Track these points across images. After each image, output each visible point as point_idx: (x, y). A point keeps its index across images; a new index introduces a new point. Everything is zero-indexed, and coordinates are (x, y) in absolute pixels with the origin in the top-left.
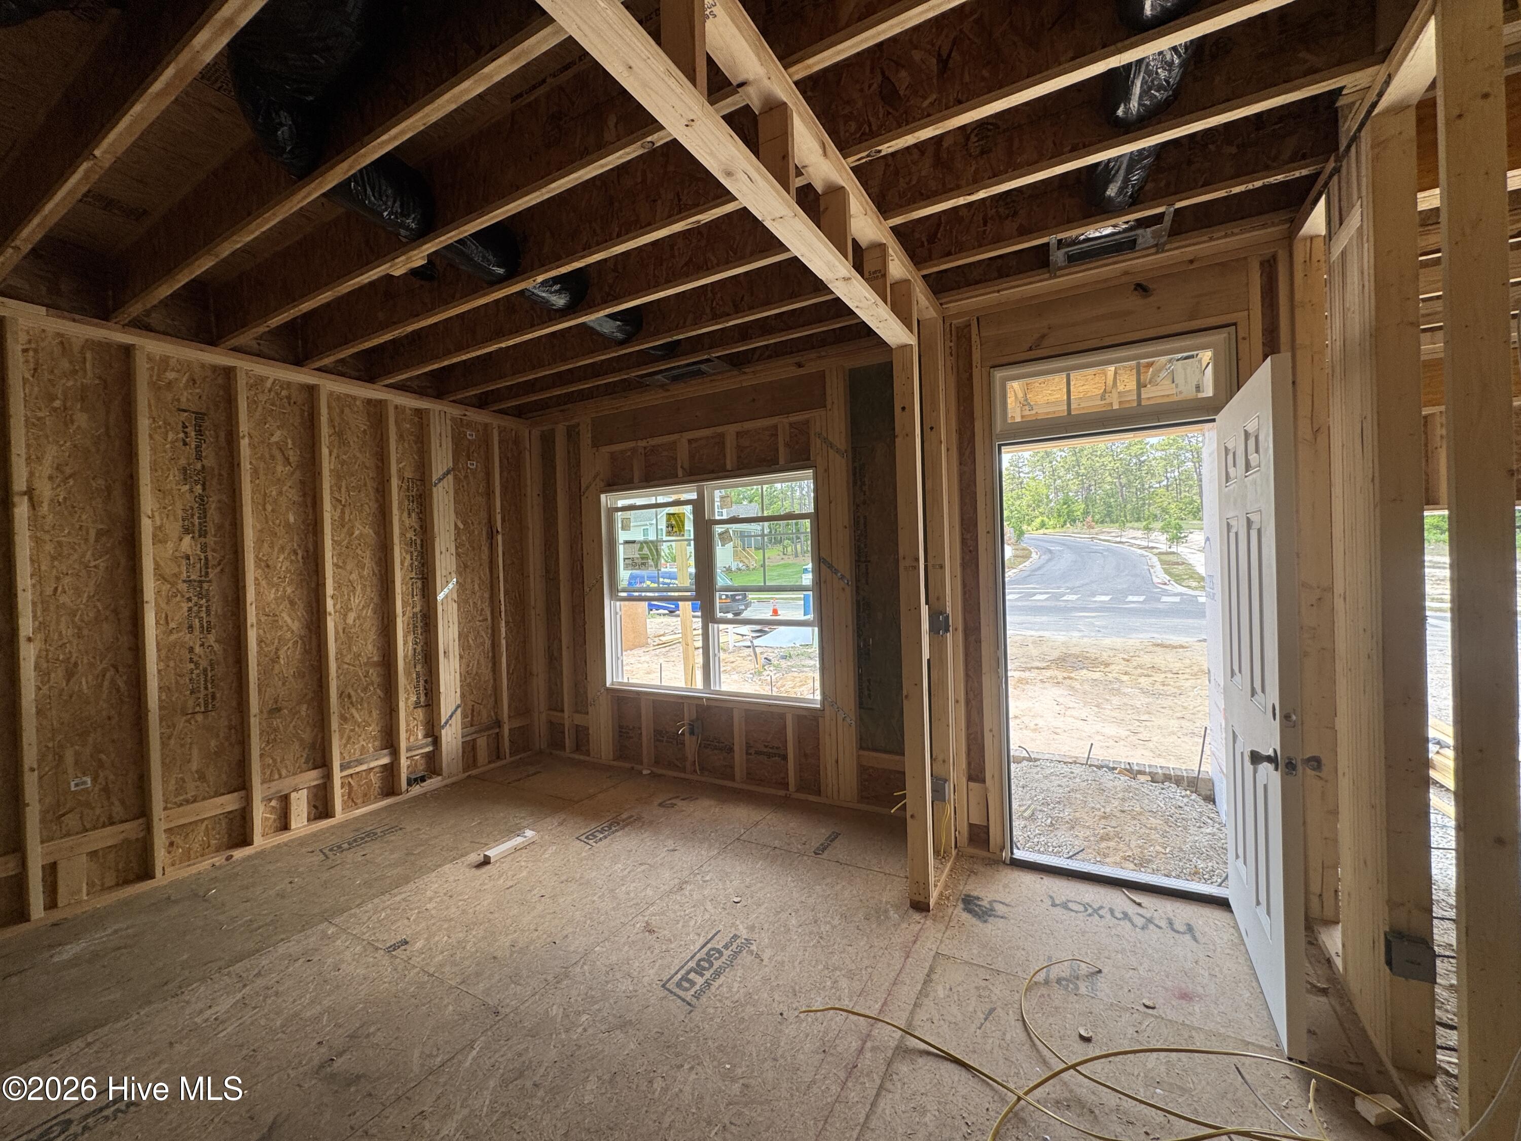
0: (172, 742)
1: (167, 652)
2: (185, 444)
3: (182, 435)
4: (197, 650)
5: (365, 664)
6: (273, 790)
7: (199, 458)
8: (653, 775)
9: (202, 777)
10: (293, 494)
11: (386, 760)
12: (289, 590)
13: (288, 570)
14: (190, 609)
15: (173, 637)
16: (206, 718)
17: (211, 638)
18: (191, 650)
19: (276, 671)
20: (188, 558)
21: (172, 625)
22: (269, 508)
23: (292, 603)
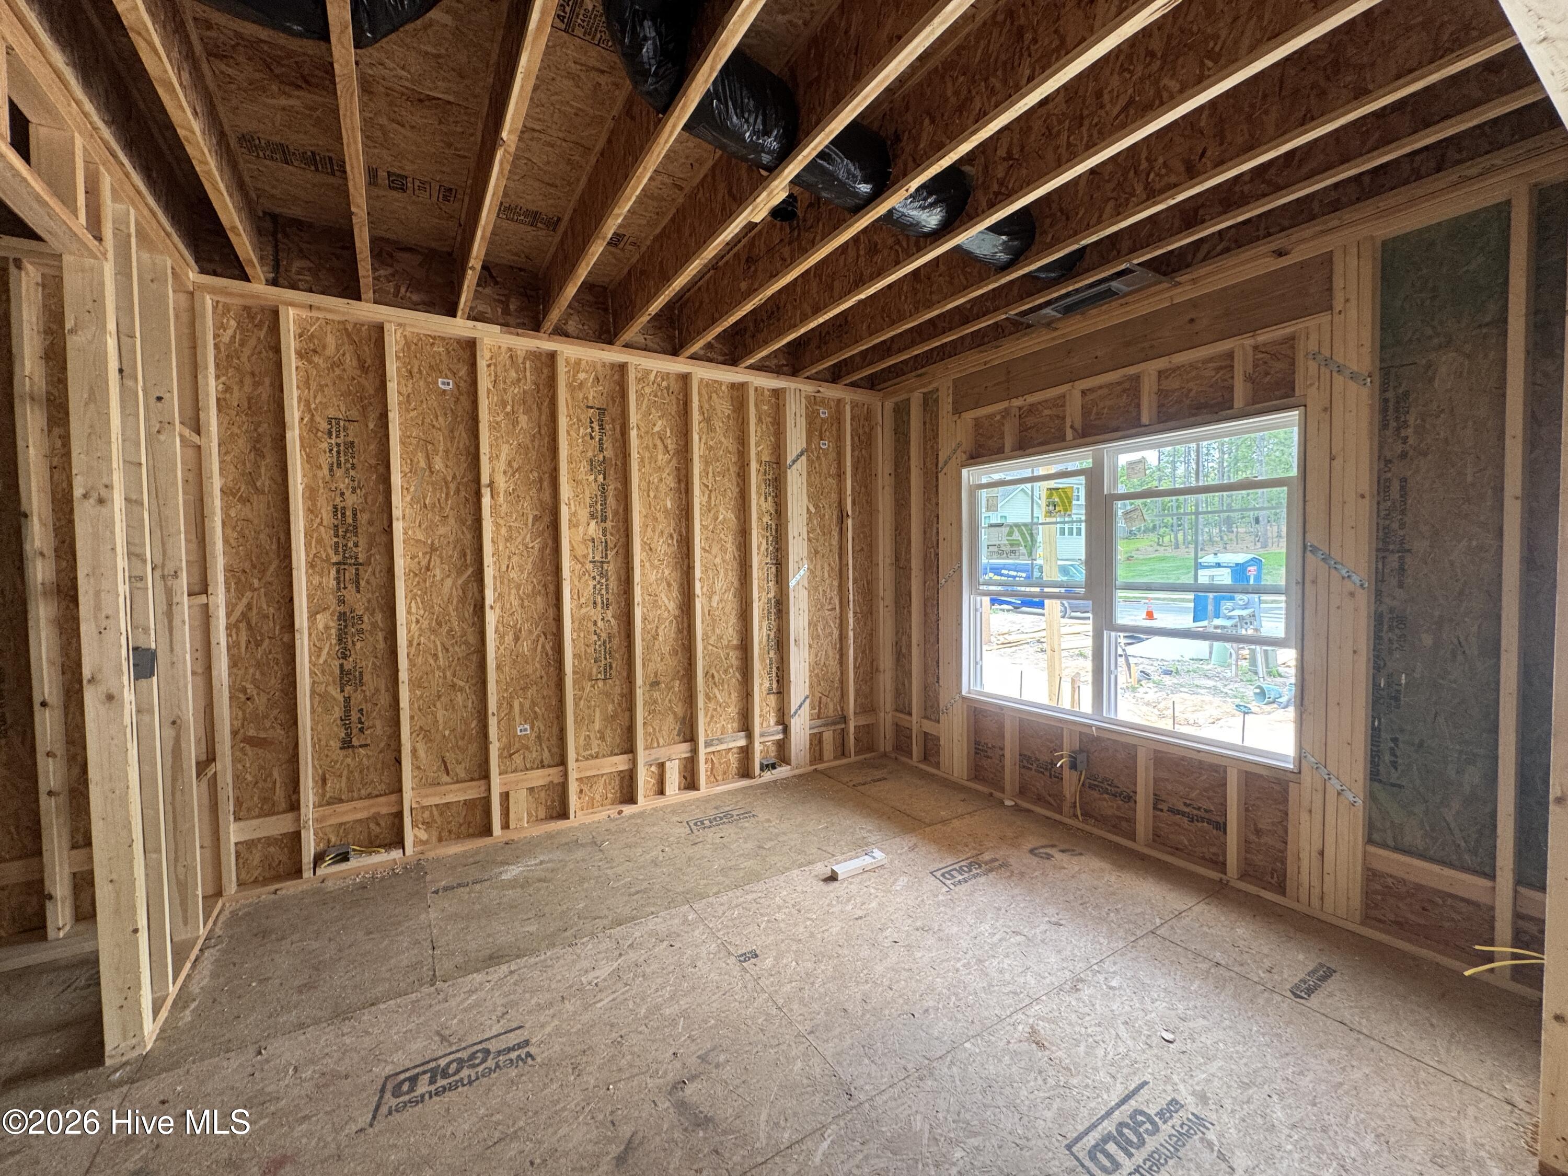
0: (582, 703)
1: (579, 623)
2: (592, 438)
3: (589, 430)
4: (600, 623)
5: (727, 647)
6: (653, 757)
7: (601, 450)
8: (1017, 809)
9: (602, 738)
10: (671, 481)
11: (742, 742)
12: (667, 572)
13: (666, 554)
14: (594, 587)
15: (584, 611)
16: (605, 684)
17: (609, 613)
18: (595, 623)
19: (656, 648)
20: (593, 541)
21: (583, 600)
22: (652, 494)
23: (669, 585)
